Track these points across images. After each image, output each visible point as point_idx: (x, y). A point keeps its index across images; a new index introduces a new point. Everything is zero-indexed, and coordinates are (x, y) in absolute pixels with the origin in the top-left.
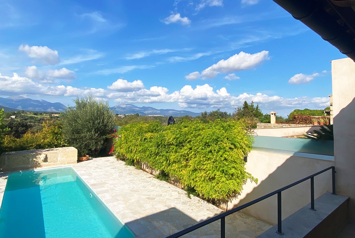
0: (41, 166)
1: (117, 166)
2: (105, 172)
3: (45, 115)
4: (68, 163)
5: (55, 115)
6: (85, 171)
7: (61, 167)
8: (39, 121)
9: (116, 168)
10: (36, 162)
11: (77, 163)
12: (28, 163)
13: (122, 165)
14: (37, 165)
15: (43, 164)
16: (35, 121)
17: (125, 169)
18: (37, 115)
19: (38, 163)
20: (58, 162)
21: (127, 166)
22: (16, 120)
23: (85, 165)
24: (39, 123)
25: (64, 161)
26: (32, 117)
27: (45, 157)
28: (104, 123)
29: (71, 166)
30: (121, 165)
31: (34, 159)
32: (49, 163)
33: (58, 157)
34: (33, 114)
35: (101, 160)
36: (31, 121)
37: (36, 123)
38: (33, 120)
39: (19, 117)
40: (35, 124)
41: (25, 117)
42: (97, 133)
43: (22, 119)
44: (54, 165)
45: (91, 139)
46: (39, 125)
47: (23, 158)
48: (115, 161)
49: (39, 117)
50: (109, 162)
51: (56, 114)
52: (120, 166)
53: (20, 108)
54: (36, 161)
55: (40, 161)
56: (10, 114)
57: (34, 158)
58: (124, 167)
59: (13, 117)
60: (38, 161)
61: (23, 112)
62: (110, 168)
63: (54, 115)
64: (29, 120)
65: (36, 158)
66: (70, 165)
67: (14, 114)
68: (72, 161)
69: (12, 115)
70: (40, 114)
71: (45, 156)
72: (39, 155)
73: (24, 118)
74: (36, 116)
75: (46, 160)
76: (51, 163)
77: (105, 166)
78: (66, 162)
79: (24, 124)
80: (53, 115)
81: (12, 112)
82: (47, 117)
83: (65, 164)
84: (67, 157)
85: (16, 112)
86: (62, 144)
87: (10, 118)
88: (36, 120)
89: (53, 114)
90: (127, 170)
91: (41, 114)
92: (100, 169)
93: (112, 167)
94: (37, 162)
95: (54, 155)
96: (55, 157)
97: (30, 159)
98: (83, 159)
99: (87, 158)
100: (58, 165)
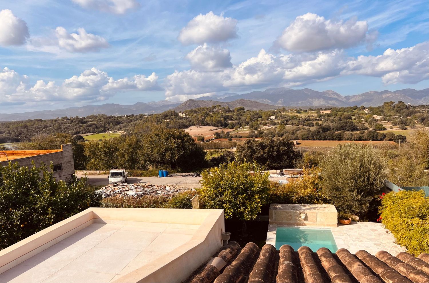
1: (383, 242)
2: (365, 248)
3: (311, 113)
4: (328, 225)
5: (325, 112)
6: (344, 241)
7: (321, 228)
8: (303, 123)
9: (381, 244)
11: (338, 226)
12: (291, 220)
13: (391, 241)
16: (298, 122)
17: (392, 249)
18: (300, 113)
19: (299, 221)
20: (318, 223)
21: (396, 245)
22: (276, 121)
23: (345, 232)
24: (304, 125)
25: (323, 222)
26: (295, 116)
27: (305, 216)
28: (369, 182)
29: (330, 229)
30: (389, 241)
32: (309, 223)
33: (318, 217)
34: (295, 113)
35: (366, 226)
36: (294, 122)
37: (300, 126)
38: (296, 122)
39: (279, 118)
40: (298, 128)
41: (285, 117)
42: (360, 194)
43: (282, 120)
44: (313, 225)
45: (354, 200)
46: (303, 129)
47: (286, 214)
48: (383, 232)
49: (304, 116)
50: (376, 232)
51: (326, 110)
52: (387, 243)
53: (280, 104)
56: (269, 114)
58: (391, 246)
59: (273, 117)
61: (284, 110)
62: (374, 243)
63: (323, 112)
64: (291, 121)
66: (329, 227)
67: (274, 113)
68: (332, 224)
69: (271, 116)
70: (304, 111)
73: (285, 119)
74: (299, 115)
75: (306, 219)
76: (311, 223)
77: (367, 239)
78: (326, 224)
79: (285, 142)
80: (321, 112)
81: (271, 111)
82: (313, 115)
83: (324, 225)
84: (326, 219)
85: (275, 111)
86: (323, 197)
87: (270, 120)
88: (300, 120)
89: (322, 110)
90: (394, 252)
91: (306, 111)
92: (361, 241)
93: (377, 242)
95: (314, 214)
96: (314, 217)
97: (292, 216)
98: (345, 223)
99: (349, 222)
100: (317, 226)
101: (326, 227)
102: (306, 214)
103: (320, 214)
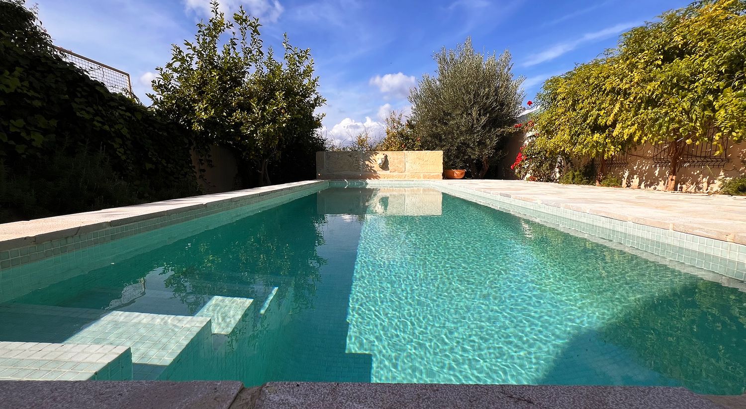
0: (378, 176)
7: (413, 181)
10: (369, 168)
11: (443, 180)
12: (358, 169)
14: (372, 174)
15: (381, 172)
19: (373, 170)
20: (406, 173)
25: (417, 171)
29: (430, 181)
31: (367, 163)
32: (392, 174)
33: (407, 162)
44: (399, 177)
47: (349, 158)
54: (369, 166)
55: (375, 166)
57: (366, 160)
60: (373, 167)
65: (369, 160)
66: (428, 180)
68: (432, 174)
71: (383, 157)
72: (374, 155)
75: (385, 165)
76: (395, 174)
78: (422, 174)
83: (419, 178)
84: (423, 164)
94: (371, 169)
95: (400, 157)
96: (400, 162)
97: (361, 160)
98: (455, 175)
99: (462, 174)
100: (406, 179)
101: (422, 179)
102: (386, 157)
103: (411, 156)
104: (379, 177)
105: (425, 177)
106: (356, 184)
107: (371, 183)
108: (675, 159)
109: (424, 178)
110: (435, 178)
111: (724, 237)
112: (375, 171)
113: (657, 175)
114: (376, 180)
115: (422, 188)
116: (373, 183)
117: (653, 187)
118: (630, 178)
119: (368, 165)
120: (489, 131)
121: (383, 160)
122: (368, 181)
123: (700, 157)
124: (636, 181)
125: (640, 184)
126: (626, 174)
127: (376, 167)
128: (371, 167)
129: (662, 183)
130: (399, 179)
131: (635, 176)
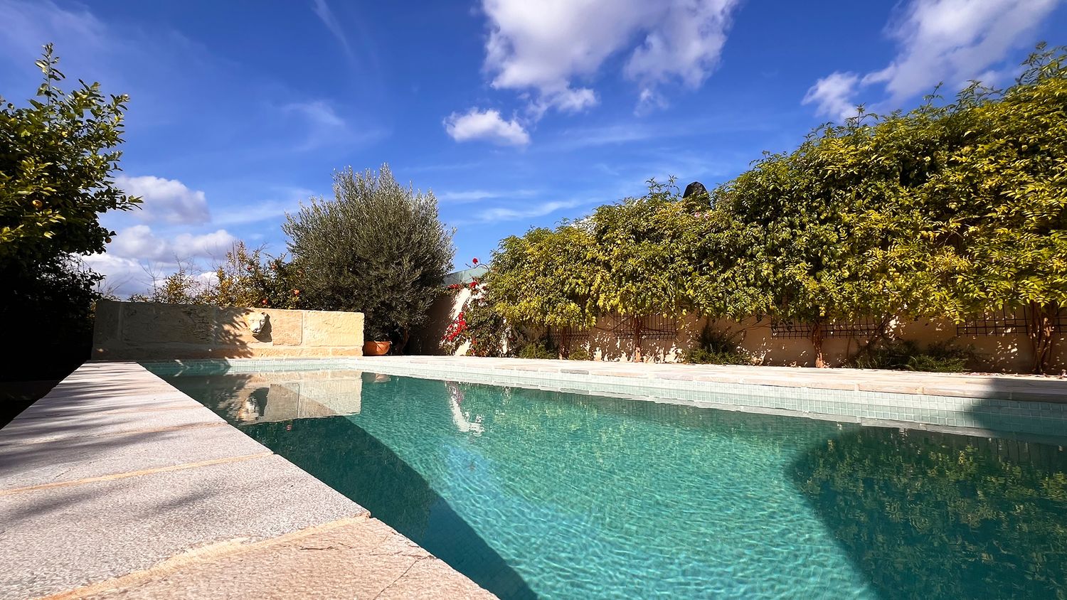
0: (248, 352)
10: (231, 337)
11: (363, 356)
14: (238, 349)
15: (254, 345)
20: (304, 346)
31: (227, 327)
32: (276, 347)
33: (305, 328)
44: (291, 353)
47: (186, 318)
54: (231, 334)
55: (244, 333)
57: (225, 323)
60: (241, 336)
65: (232, 323)
68: (347, 348)
71: (263, 318)
72: (244, 314)
75: (264, 333)
76: (281, 348)
84: (333, 332)
94: (236, 339)
95: (293, 319)
96: (294, 328)
97: (214, 323)
98: (378, 349)
99: (386, 348)
100: (303, 356)
101: (331, 356)
102: (267, 318)
103: (314, 320)
104: (251, 354)
105: (335, 353)
106: (202, 367)
107: (236, 365)
108: (638, 331)
109: (334, 355)
110: (351, 354)
111: (914, 391)
112: (243, 344)
113: (618, 347)
114: (243, 359)
115: (329, 371)
116: (242, 364)
117: (616, 359)
118: (592, 350)
119: (228, 332)
120: (420, 289)
121: (262, 323)
122: (231, 361)
123: (656, 330)
124: (598, 354)
125: (603, 357)
126: (588, 347)
127: (246, 334)
128: (235, 336)
129: (624, 355)
130: (290, 357)
131: (598, 349)
